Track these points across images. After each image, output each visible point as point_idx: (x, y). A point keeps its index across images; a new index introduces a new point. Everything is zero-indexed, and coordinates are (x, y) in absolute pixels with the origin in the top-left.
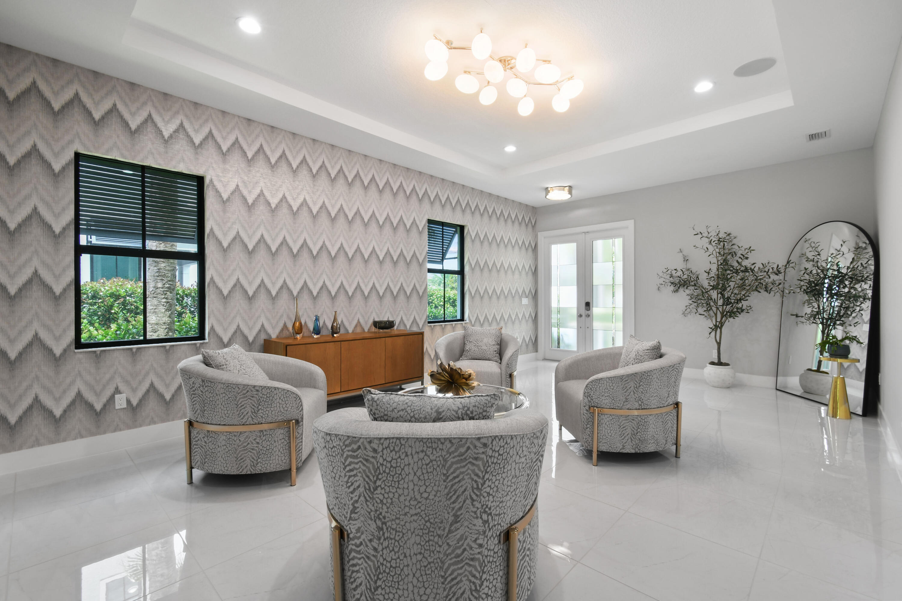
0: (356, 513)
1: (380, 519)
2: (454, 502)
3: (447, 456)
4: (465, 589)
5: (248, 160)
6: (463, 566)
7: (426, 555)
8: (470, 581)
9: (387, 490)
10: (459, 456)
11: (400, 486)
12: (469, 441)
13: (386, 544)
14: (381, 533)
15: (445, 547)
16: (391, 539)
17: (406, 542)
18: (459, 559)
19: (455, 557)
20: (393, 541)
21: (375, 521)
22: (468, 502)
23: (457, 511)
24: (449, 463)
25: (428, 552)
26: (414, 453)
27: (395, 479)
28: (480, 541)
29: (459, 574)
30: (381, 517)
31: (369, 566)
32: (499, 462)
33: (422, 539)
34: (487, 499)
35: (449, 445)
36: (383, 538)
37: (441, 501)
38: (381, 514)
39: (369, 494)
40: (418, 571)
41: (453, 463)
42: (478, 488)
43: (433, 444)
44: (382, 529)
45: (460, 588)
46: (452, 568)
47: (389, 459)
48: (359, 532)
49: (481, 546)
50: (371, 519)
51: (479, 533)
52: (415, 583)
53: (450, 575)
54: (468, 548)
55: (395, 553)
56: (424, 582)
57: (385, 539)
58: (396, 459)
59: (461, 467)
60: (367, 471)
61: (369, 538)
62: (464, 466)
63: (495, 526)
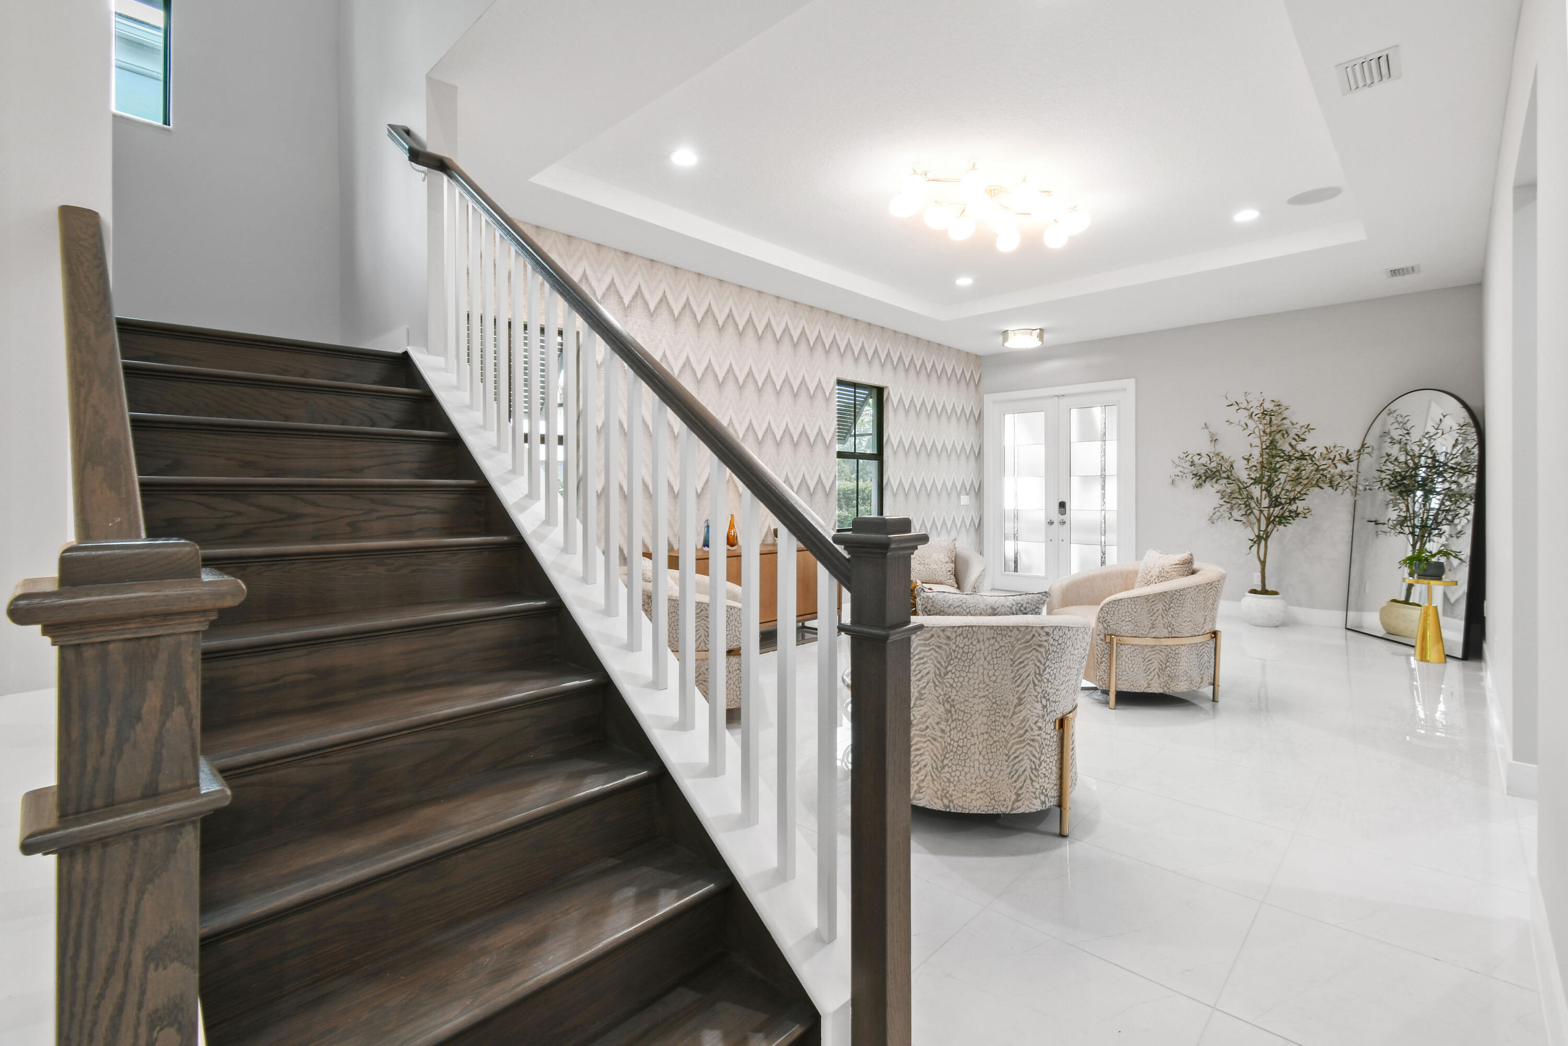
0: (921, 699)
1: (948, 702)
2: (1018, 686)
3: (1014, 643)
4: (1026, 767)
5: (625, 308)
6: (1025, 746)
7: (992, 734)
8: (1031, 760)
9: (958, 674)
10: (1025, 643)
11: (970, 670)
12: (1034, 629)
13: (953, 725)
14: (949, 715)
15: (1009, 727)
16: (959, 720)
17: (973, 723)
18: (1021, 739)
19: (1018, 737)
20: (961, 722)
21: (943, 705)
22: (1031, 686)
23: (1021, 694)
24: (1016, 649)
25: (994, 731)
26: (985, 638)
27: (966, 664)
28: (1039, 724)
29: (1021, 753)
30: (950, 700)
31: (936, 747)
32: (1058, 651)
33: (989, 719)
34: (1046, 684)
35: (1017, 632)
36: (951, 720)
37: (1007, 684)
38: (950, 697)
39: (939, 679)
40: (985, 749)
41: (1020, 649)
42: (1039, 674)
43: (1003, 632)
44: (950, 712)
45: (1022, 766)
46: (1015, 747)
47: (961, 645)
48: (925, 717)
49: (1040, 728)
50: (940, 703)
51: (1039, 716)
52: (981, 761)
53: (1013, 753)
54: (1029, 729)
55: (963, 734)
56: (989, 760)
57: (953, 721)
58: (969, 646)
59: (1026, 653)
60: (939, 657)
61: (936, 721)
62: (1029, 652)
63: (1052, 712)
